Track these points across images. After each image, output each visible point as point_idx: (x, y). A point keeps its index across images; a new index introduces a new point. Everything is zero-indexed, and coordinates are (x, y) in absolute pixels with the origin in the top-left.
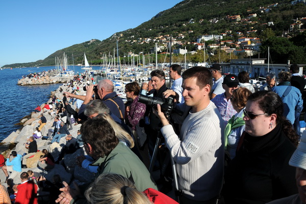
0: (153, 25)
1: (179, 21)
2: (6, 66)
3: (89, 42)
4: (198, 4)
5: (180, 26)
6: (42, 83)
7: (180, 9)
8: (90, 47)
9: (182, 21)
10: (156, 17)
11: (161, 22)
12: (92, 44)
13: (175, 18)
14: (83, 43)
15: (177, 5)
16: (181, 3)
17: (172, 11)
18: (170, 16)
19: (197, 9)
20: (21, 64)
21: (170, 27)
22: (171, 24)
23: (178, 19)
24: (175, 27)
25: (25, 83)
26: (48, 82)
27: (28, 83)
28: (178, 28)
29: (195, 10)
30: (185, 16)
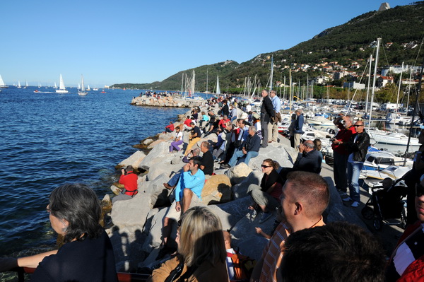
0: (314, 46)
1: (354, 43)
3: (222, 63)
4: (387, 20)
5: (355, 50)
6: (163, 105)
7: (358, 25)
8: (224, 70)
9: (358, 43)
10: (319, 36)
11: (326, 43)
12: (226, 66)
13: (348, 39)
14: (215, 65)
15: (352, 20)
16: (359, 17)
17: (345, 28)
18: (342, 35)
19: (384, 27)
20: (133, 85)
21: (340, 51)
22: (342, 47)
23: (354, 40)
24: (348, 52)
25: (141, 103)
26: (171, 105)
27: (144, 103)
28: (352, 53)
29: (381, 28)
30: (363, 37)
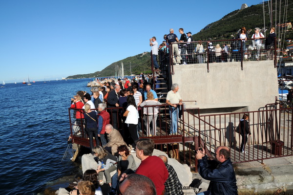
0: (201, 37)
1: (227, 32)
2: (69, 77)
3: (141, 55)
4: (247, 15)
5: (228, 37)
7: (228, 20)
8: (143, 59)
9: (230, 32)
10: (204, 29)
11: (209, 34)
12: (144, 56)
13: (223, 30)
14: (136, 56)
15: (225, 17)
16: (229, 15)
17: (220, 23)
18: (218, 27)
19: (246, 19)
20: (81, 75)
21: (218, 38)
22: (219, 36)
23: (226, 30)
24: (223, 38)
28: (226, 39)
29: (243, 20)
30: (233, 27)
